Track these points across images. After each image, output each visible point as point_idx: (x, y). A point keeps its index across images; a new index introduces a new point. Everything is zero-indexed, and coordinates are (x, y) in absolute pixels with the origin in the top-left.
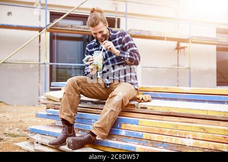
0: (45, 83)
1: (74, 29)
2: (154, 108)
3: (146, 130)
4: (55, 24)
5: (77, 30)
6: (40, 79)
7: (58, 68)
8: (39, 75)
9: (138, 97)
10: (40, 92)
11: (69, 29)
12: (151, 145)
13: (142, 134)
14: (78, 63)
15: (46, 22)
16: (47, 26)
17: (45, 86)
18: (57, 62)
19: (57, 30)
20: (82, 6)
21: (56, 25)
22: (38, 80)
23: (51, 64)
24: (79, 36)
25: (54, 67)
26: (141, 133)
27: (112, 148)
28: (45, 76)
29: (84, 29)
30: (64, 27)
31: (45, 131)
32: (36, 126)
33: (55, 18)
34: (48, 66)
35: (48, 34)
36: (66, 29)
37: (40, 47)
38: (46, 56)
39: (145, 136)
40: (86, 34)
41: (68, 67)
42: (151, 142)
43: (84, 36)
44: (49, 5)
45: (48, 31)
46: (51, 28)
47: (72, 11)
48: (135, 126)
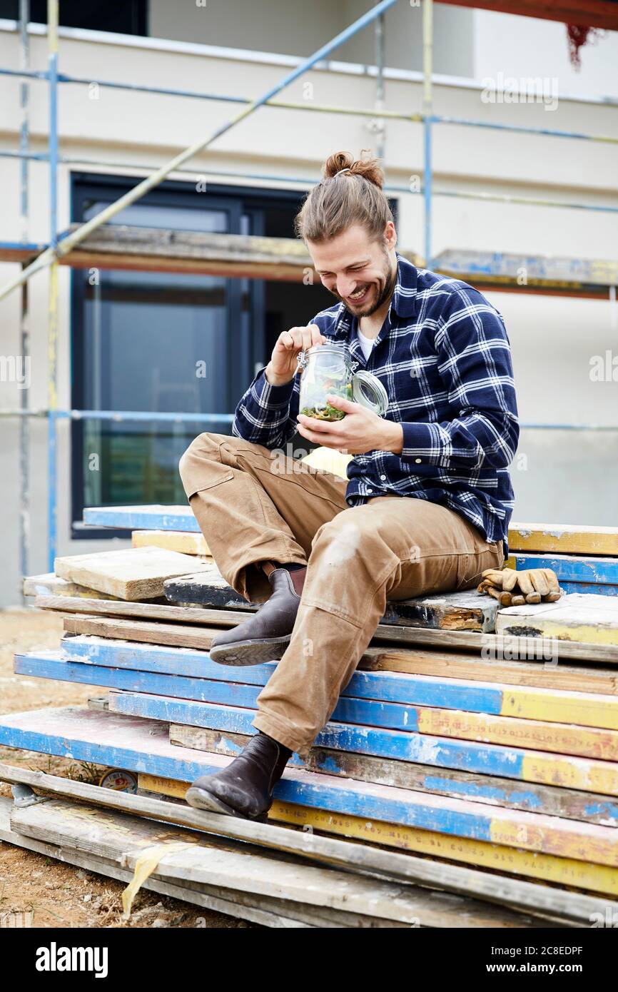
0: (53, 503)
1: (181, 251)
2: (573, 633)
3: (536, 737)
4: (97, 230)
5: (197, 253)
6: (25, 486)
7: (107, 432)
8: (24, 466)
9: (494, 575)
10: (28, 544)
11: (160, 251)
12: (562, 812)
13: (520, 758)
14: (204, 411)
15: (54, 222)
16: (59, 238)
17: (52, 517)
18: (106, 406)
19: (107, 259)
20: (220, 145)
21: (97, 235)
22: (17, 489)
23: (77, 414)
24: (207, 282)
25: (92, 429)
26: (510, 754)
27: (375, 822)
28: (53, 470)
29: (231, 249)
30: (136, 241)
31: (62, 739)
32: (18, 716)
33: (93, 202)
34: (64, 426)
35: (64, 274)
36: (147, 249)
37: (25, 336)
38: (54, 378)
39: (534, 766)
40: (239, 276)
41: (154, 429)
42: (560, 794)
43: (229, 281)
44: (66, 142)
45: (62, 260)
46: (76, 249)
47: (175, 170)
48: (483, 717)
